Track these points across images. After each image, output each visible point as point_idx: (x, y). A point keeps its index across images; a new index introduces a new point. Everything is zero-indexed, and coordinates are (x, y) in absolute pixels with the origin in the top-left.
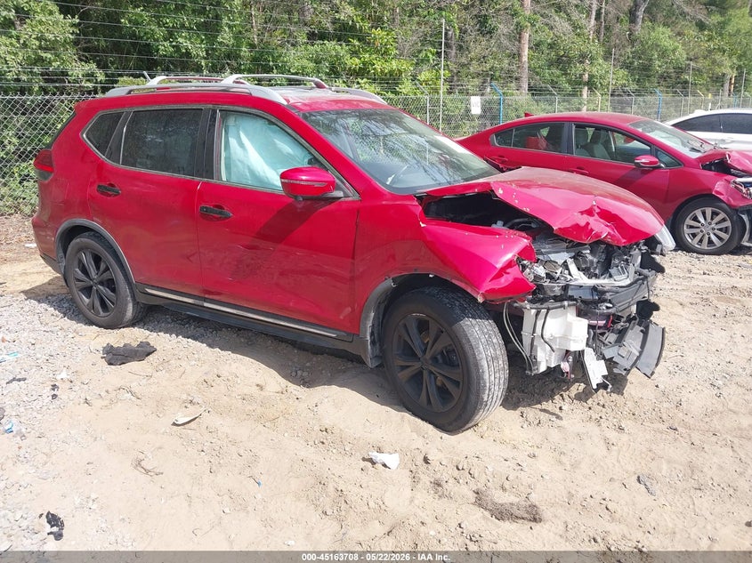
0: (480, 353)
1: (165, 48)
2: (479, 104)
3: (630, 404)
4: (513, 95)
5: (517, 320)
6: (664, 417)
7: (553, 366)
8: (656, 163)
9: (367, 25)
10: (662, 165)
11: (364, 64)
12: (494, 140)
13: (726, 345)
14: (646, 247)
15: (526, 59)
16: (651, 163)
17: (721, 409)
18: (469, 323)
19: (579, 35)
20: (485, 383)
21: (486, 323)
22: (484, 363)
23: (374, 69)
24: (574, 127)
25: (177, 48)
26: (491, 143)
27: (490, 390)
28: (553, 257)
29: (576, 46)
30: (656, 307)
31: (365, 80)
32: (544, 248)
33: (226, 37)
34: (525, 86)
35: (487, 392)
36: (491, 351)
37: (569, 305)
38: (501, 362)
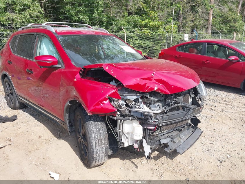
0: (92, 137)
1: (75, 18)
2: (188, 37)
3: (174, 165)
4: (203, 34)
5: (115, 123)
6: (187, 173)
7: (130, 145)
8: (238, 59)
9: (148, 10)
10: (241, 60)
11: (146, 23)
12: (178, 49)
13: (238, 141)
14: (194, 95)
15: (211, 21)
16: (235, 59)
17: (216, 173)
18: (90, 123)
19: (232, 12)
20: (93, 150)
21: (100, 123)
22: (93, 142)
23: (150, 24)
24: (207, 45)
25: (79, 18)
26: (176, 50)
27: (96, 153)
28: (129, 97)
29: (231, 16)
30: (199, 122)
31: (146, 28)
32: (125, 93)
33: (96, 15)
34: (210, 31)
35: (95, 154)
36: (98, 136)
37: (132, 119)
38: (103, 141)
